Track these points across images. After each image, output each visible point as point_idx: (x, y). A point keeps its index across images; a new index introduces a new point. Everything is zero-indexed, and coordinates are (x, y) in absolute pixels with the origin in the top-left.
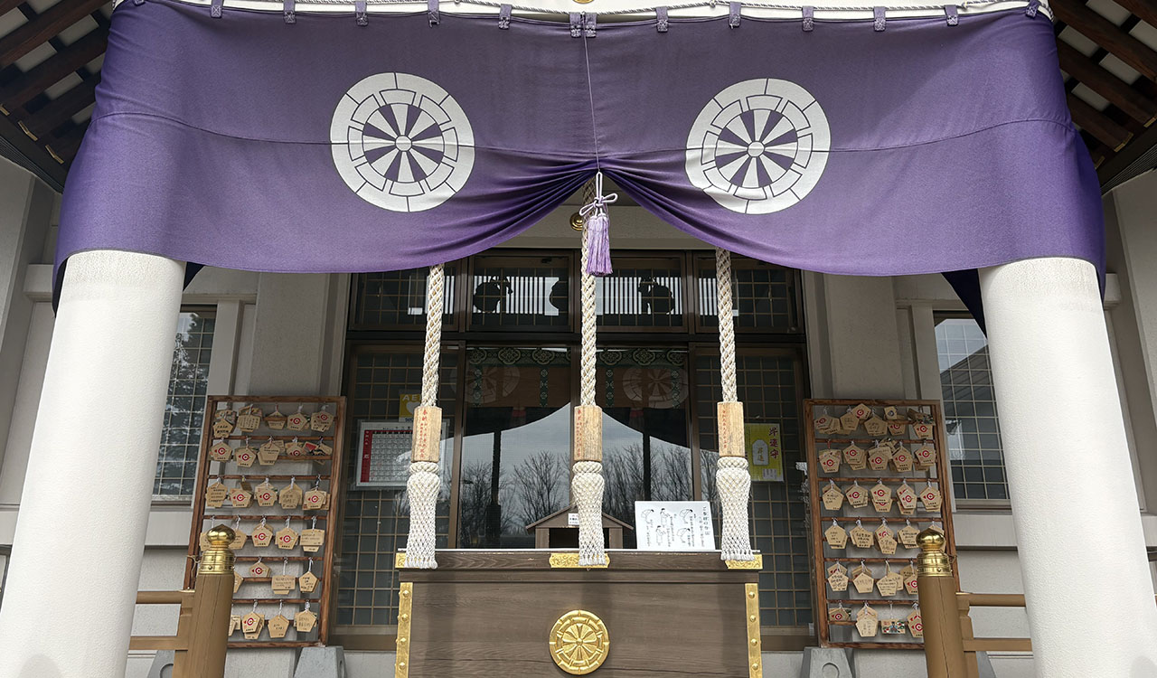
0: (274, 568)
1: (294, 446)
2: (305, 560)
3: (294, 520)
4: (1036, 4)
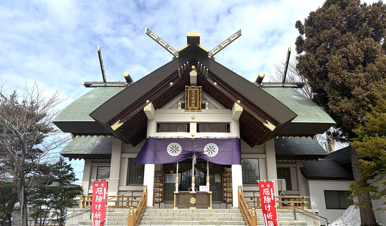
0: (156, 193)
1: (158, 178)
2: (160, 192)
3: (158, 187)
4: (237, 137)
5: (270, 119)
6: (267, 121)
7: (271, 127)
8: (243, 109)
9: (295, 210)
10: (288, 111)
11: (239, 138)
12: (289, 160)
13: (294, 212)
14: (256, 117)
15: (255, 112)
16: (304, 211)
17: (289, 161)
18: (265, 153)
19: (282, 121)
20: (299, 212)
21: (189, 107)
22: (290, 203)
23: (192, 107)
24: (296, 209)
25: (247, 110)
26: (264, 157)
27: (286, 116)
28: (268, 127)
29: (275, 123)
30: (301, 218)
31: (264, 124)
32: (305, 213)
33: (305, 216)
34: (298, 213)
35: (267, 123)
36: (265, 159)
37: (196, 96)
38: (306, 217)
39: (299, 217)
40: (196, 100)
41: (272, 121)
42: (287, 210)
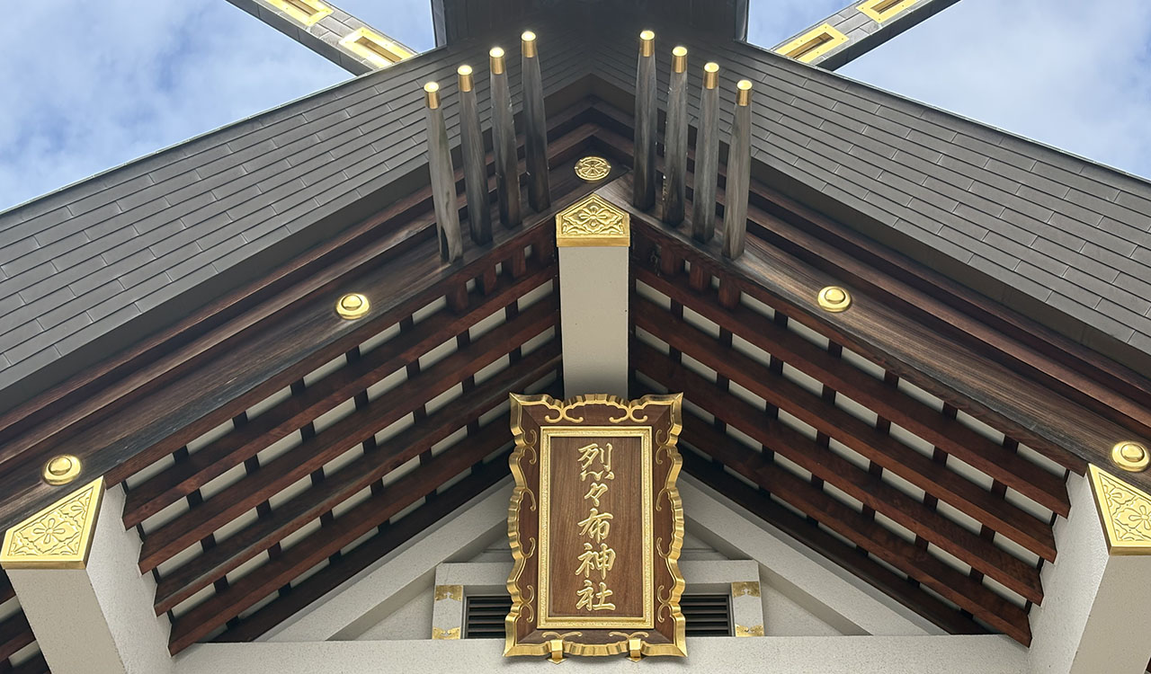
21: (556, 611)
23: (584, 612)
37: (623, 500)
40: (624, 537)
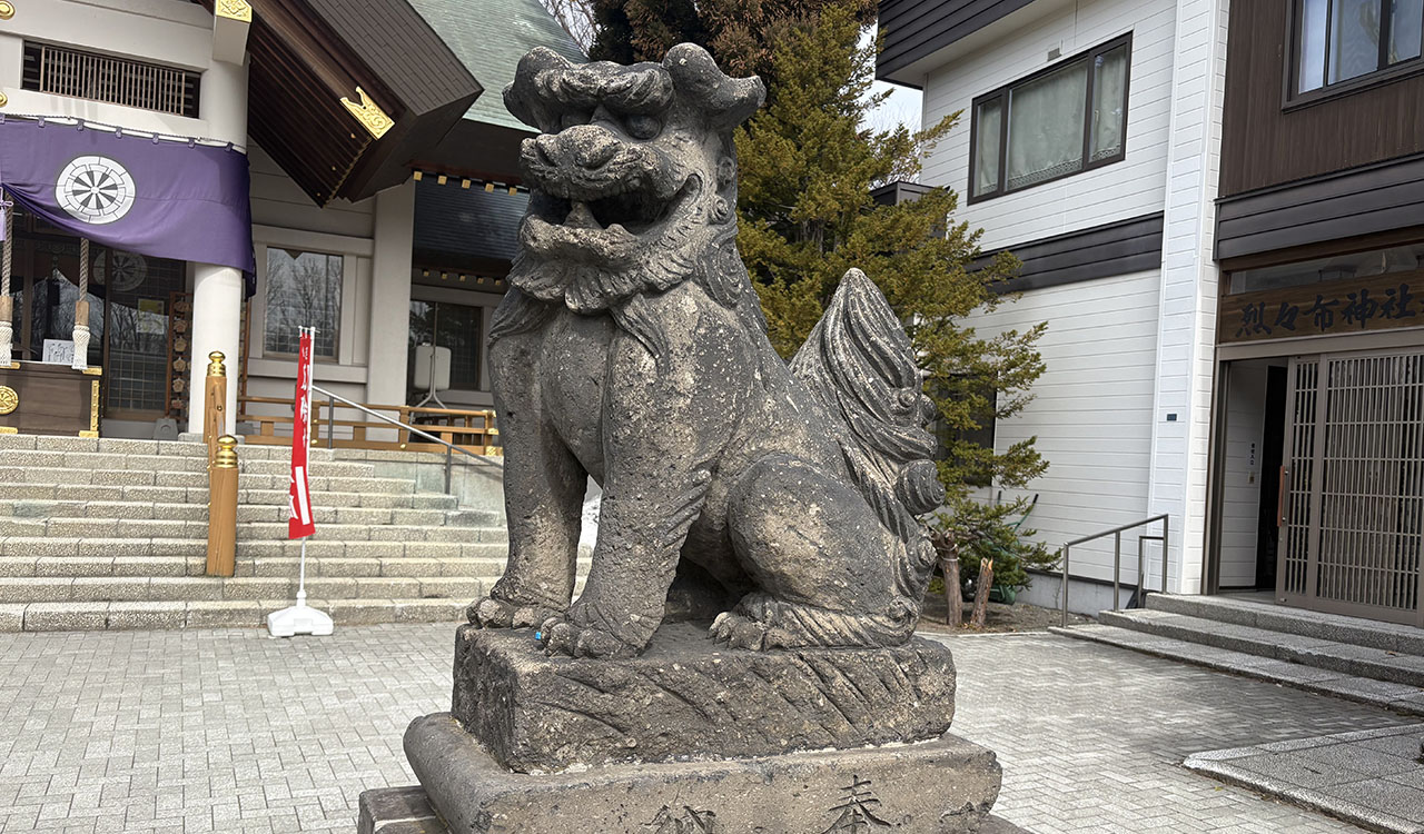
4: (230, 144)
5: (372, 86)
6: (358, 89)
7: (376, 121)
8: (254, 14)
9: (449, 457)
10: (446, 61)
11: (243, 152)
12: (478, 277)
13: (445, 464)
14: (310, 63)
15: (310, 39)
16: (483, 463)
17: (481, 281)
18: (372, 237)
19: (421, 104)
20: (465, 465)
22: (437, 434)
24: (455, 454)
25: (271, 19)
26: (367, 252)
27: (440, 85)
28: (361, 119)
29: (393, 108)
30: (467, 485)
31: (345, 101)
32: (486, 469)
33: (484, 478)
34: (462, 469)
35: (357, 99)
36: (371, 258)
38: (488, 482)
39: (462, 483)
41: (379, 92)
42: (422, 456)
